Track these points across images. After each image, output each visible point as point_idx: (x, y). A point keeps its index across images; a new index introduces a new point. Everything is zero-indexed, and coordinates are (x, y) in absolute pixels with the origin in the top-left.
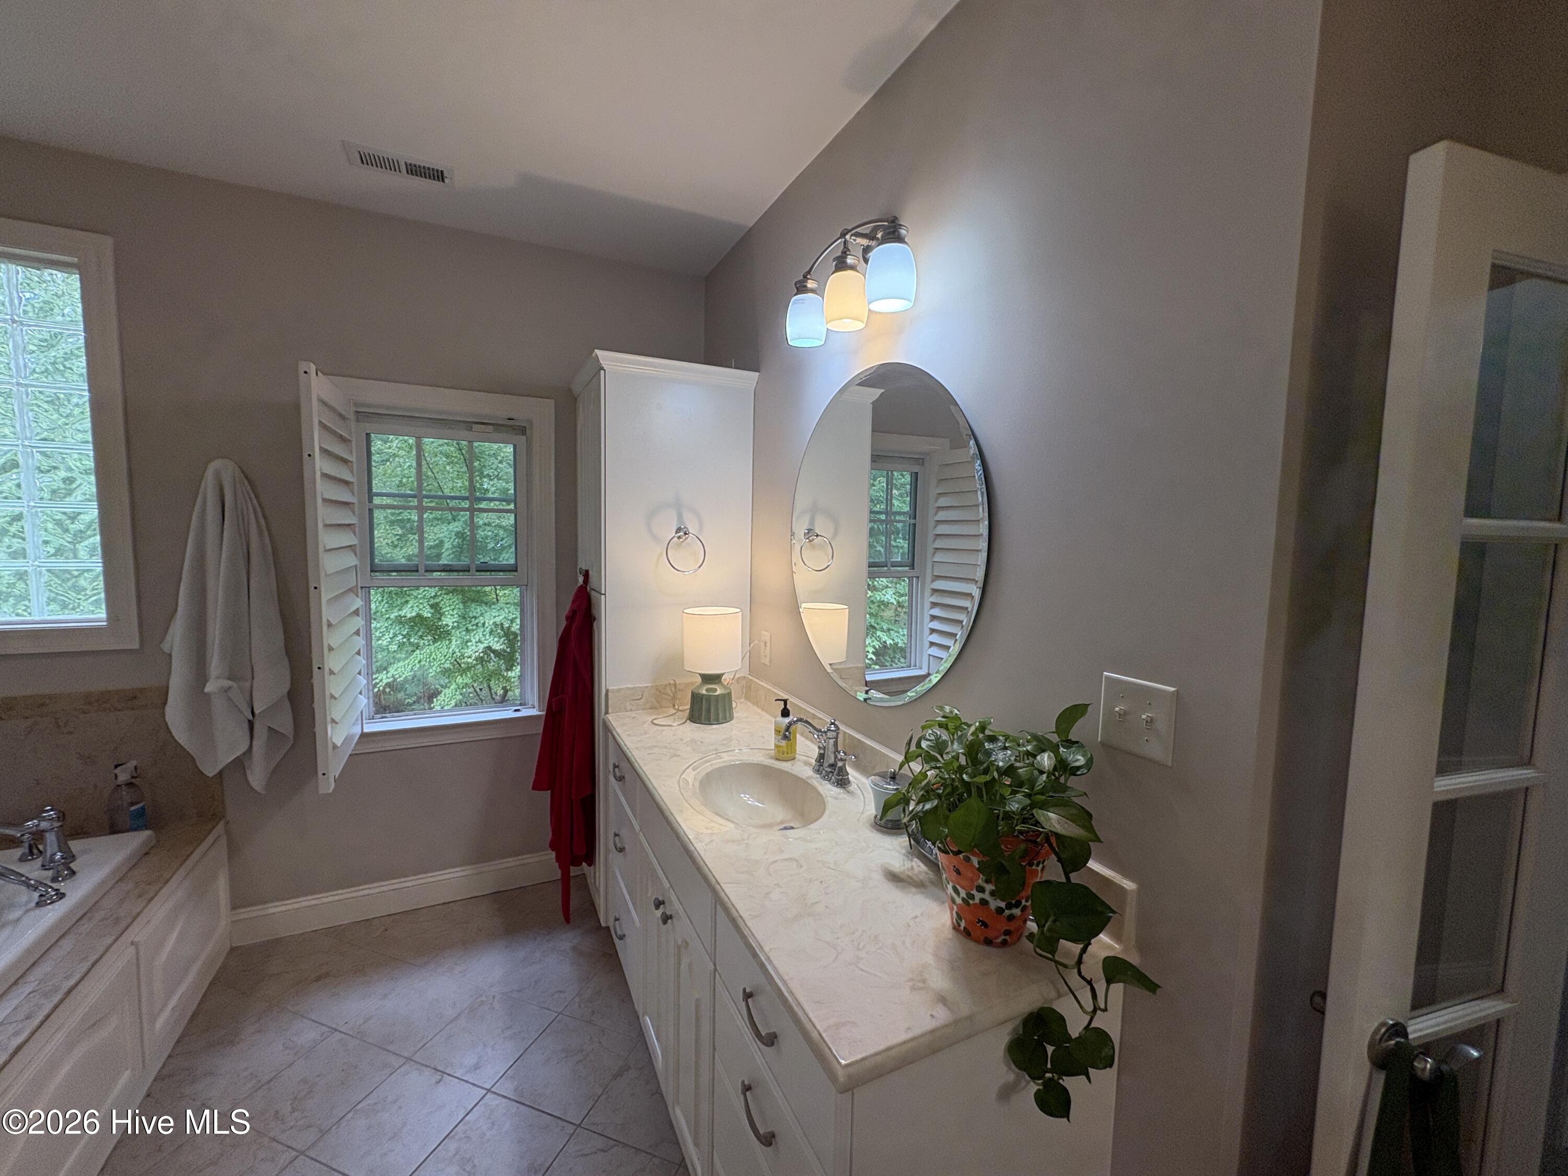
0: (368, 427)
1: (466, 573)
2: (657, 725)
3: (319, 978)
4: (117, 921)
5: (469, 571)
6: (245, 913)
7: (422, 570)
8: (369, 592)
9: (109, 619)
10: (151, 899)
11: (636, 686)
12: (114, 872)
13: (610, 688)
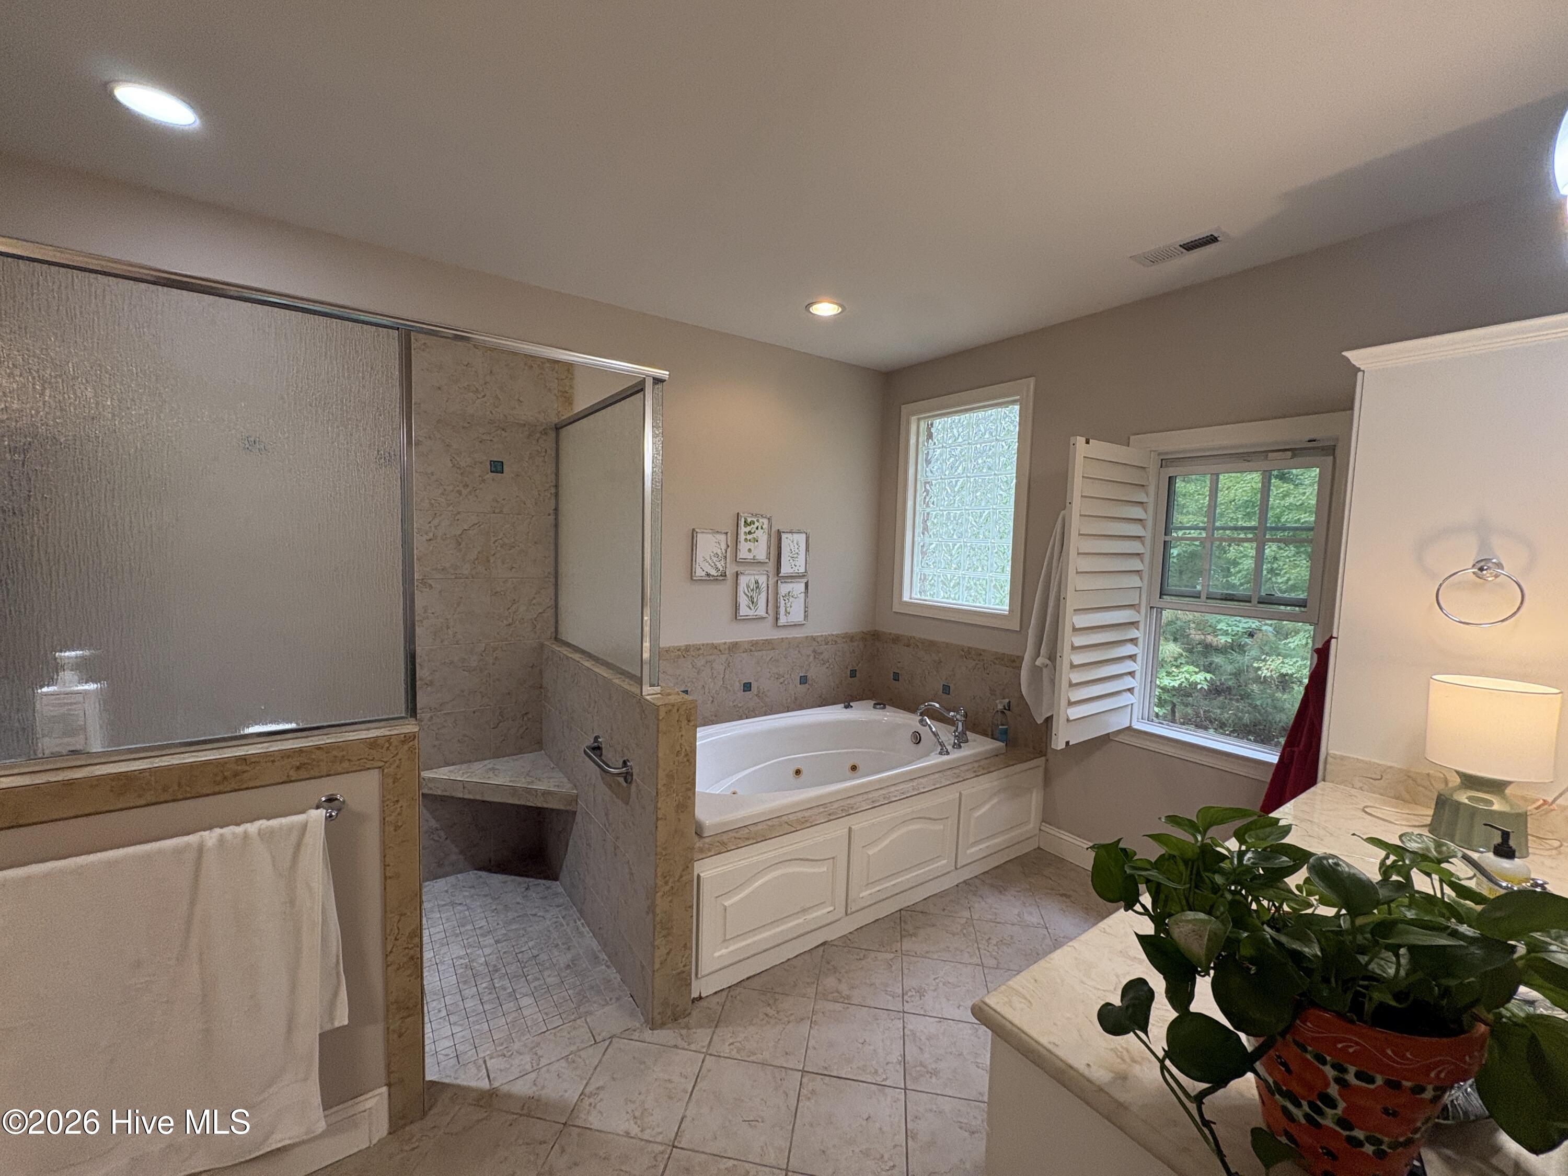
0: (1171, 471)
1: (1247, 604)
2: (1366, 812)
3: (1062, 895)
4: (959, 776)
5: (1250, 602)
6: (1047, 828)
7: (1203, 596)
8: (1161, 612)
9: (1010, 611)
10: (977, 776)
11: (1373, 760)
12: (975, 755)
13: (1331, 752)
